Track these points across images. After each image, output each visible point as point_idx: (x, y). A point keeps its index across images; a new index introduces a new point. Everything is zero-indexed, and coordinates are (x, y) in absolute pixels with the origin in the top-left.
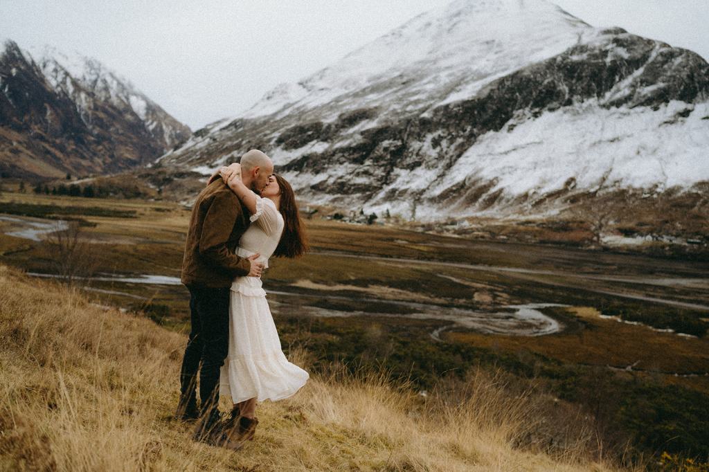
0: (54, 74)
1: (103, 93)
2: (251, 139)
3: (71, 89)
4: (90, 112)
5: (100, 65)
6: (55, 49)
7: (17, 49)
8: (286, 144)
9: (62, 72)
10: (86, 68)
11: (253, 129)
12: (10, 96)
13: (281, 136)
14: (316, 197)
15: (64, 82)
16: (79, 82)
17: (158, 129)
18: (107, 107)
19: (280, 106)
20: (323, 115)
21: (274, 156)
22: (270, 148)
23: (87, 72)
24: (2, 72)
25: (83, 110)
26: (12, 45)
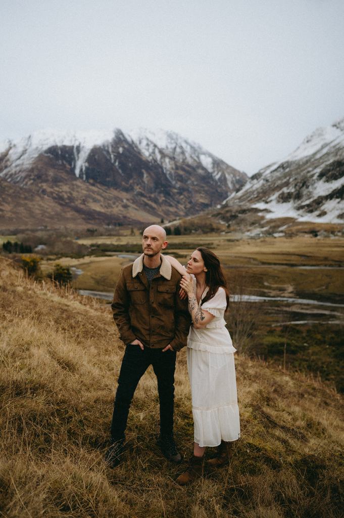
0: (147, 148)
1: (181, 156)
2: (296, 177)
3: (158, 156)
4: (173, 172)
5: (177, 135)
6: (146, 129)
7: (122, 134)
8: (327, 177)
9: (152, 145)
10: (167, 140)
11: (297, 169)
12: (120, 167)
13: (321, 171)
15: (154, 153)
16: (164, 151)
17: (223, 178)
18: (184, 166)
19: (318, 147)
21: (318, 189)
22: (313, 182)
23: (169, 142)
24: (113, 152)
25: (168, 170)
26: (119, 132)
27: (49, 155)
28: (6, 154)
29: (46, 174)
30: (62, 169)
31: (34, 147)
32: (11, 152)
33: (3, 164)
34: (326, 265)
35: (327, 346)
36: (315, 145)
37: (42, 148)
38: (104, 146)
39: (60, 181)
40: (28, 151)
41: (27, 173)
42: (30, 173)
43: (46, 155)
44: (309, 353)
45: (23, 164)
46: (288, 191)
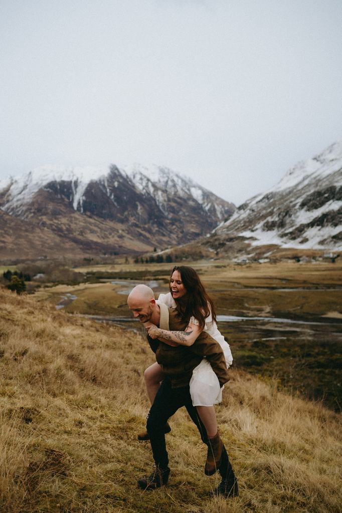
0: (140, 181)
1: (173, 189)
2: (280, 206)
3: (152, 190)
4: (165, 203)
5: (169, 170)
6: (140, 164)
7: (117, 169)
8: (308, 207)
9: (145, 179)
10: (160, 174)
11: (281, 199)
12: (115, 201)
13: (303, 201)
14: (337, 245)
15: (147, 186)
16: (157, 184)
17: (212, 209)
18: (176, 198)
19: (300, 178)
20: (336, 180)
21: (300, 217)
22: (295, 211)
23: (161, 176)
24: (109, 186)
25: (161, 203)
26: (114, 167)
27: (48, 189)
28: (8, 190)
29: (46, 208)
30: (60, 203)
31: (34, 182)
32: (12, 187)
33: (5, 199)
34: (304, 288)
35: (291, 358)
36: (297, 177)
37: (42, 183)
38: (100, 180)
39: (60, 214)
40: (28, 186)
41: (27, 207)
42: (30, 207)
43: (46, 190)
44: (273, 365)
45: (24, 198)
46: (272, 220)
